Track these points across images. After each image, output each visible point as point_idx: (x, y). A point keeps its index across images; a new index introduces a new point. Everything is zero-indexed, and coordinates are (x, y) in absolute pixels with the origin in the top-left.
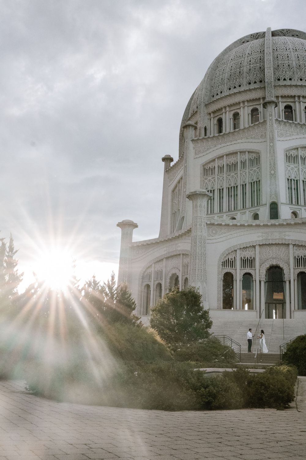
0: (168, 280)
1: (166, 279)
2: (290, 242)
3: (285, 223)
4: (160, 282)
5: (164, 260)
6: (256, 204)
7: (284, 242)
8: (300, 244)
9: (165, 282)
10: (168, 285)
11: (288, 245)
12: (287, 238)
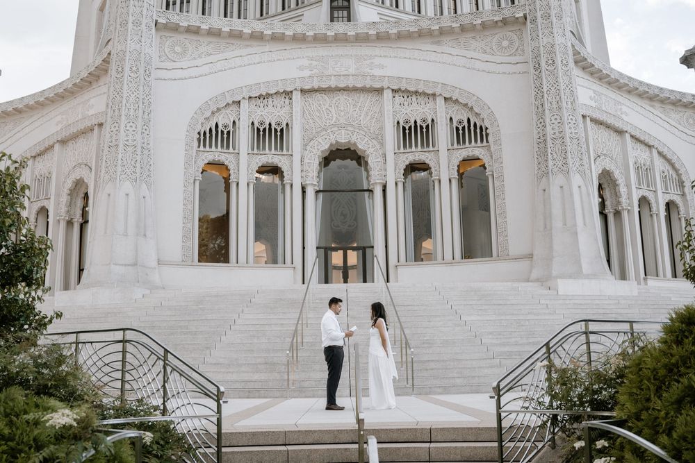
0: (65, 198)
1: (58, 195)
2: (385, 84)
3: (372, 32)
4: (45, 203)
5: (57, 146)
6: (293, 5)
7: (368, 84)
8: (413, 89)
9: (57, 204)
10: (63, 209)
11: (380, 91)
12: (377, 72)
